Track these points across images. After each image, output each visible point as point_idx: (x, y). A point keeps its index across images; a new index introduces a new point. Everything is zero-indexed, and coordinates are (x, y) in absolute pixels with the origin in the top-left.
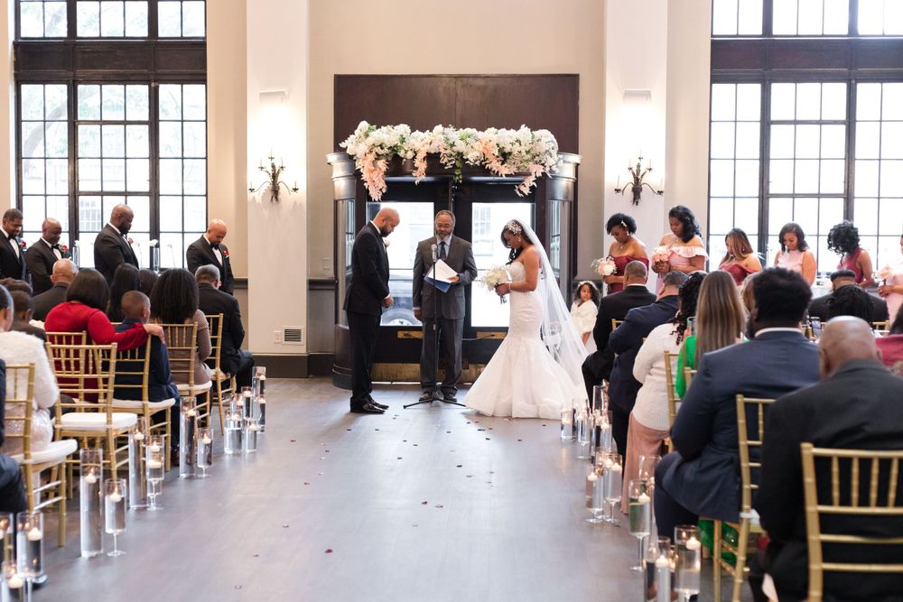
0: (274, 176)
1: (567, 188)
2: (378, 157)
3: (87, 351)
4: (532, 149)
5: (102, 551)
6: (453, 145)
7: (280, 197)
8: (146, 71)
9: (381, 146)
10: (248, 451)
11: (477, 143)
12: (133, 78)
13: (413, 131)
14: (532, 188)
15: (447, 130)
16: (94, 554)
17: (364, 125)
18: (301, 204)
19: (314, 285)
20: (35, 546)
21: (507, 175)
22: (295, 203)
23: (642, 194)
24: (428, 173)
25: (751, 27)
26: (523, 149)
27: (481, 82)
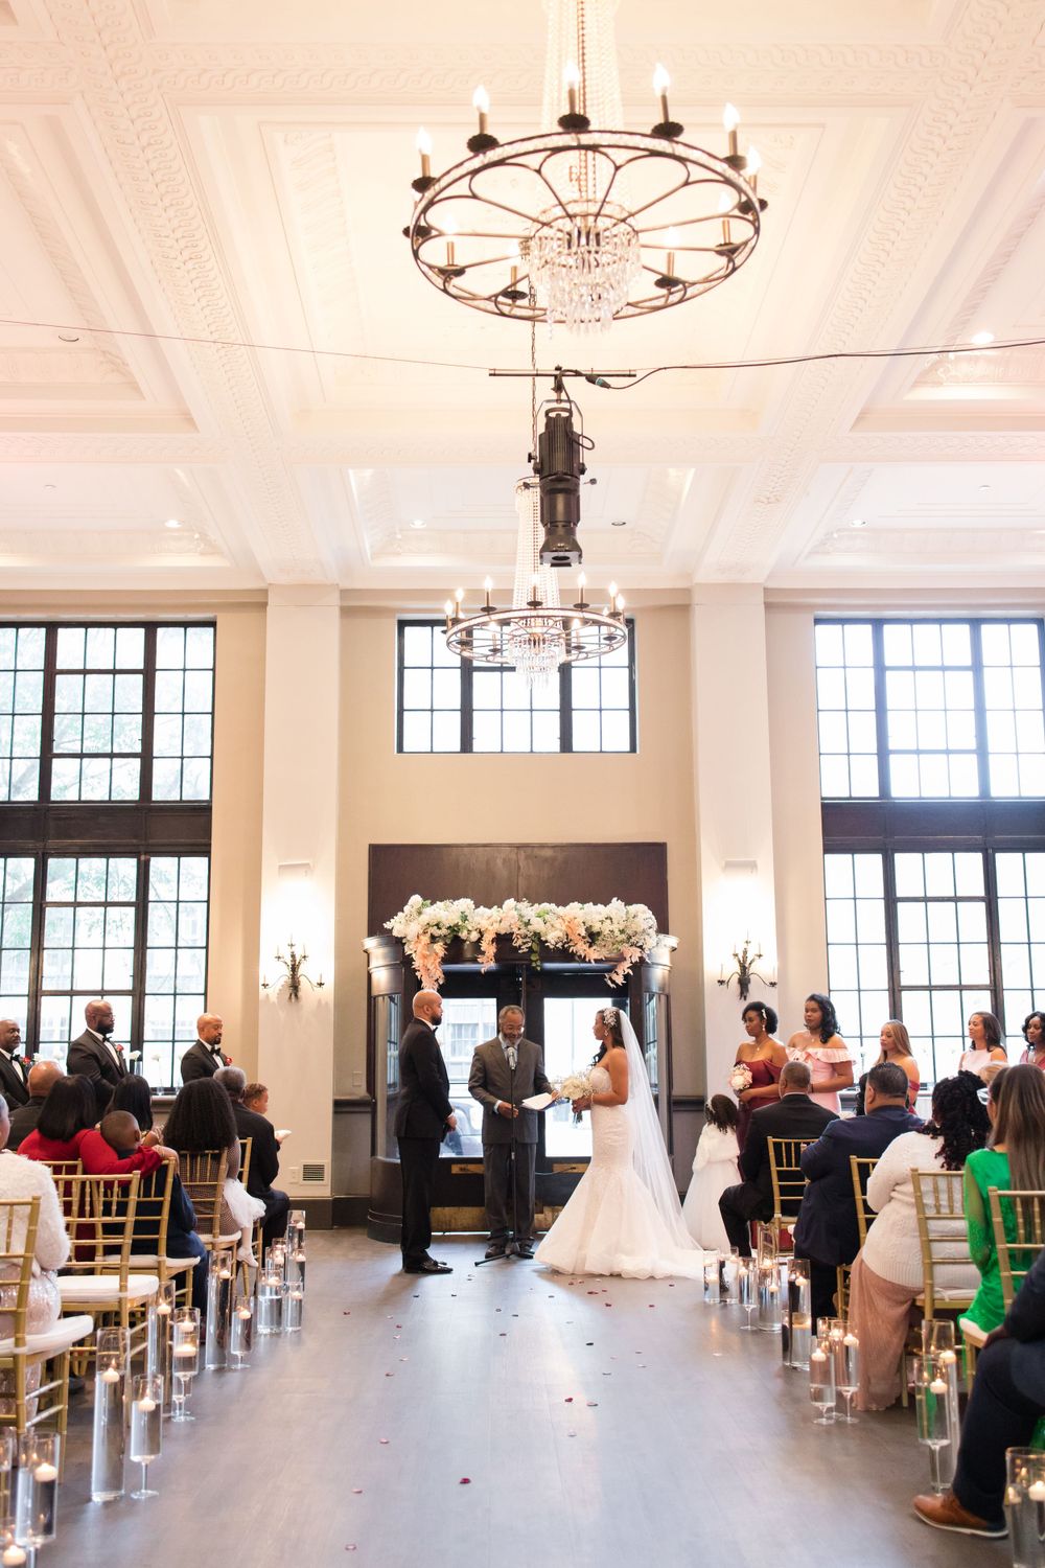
0: (294, 969)
1: (664, 978)
2: (434, 939)
3: (83, 1184)
4: (626, 927)
5: (123, 1492)
6: (527, 924)
7: (300, 994)
8: (134, 841)
9: (438, 926)
10: (290, 1329)
11: (556, 921)
12: (118, 850)
13: (477, 907)
14: (626, 977)
15: (520, 905)
16: (110, 1496)
17: (416, 900)
18: (327, 1004)
19: (341, 1107)
20: (46, 1490)
21: (596, 961)
22: (320, 1001)
23: (750, 987)
24: (498, 958)
25: (865, 787)
26: (616, 928)
27: (548, 853)
